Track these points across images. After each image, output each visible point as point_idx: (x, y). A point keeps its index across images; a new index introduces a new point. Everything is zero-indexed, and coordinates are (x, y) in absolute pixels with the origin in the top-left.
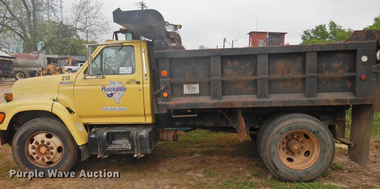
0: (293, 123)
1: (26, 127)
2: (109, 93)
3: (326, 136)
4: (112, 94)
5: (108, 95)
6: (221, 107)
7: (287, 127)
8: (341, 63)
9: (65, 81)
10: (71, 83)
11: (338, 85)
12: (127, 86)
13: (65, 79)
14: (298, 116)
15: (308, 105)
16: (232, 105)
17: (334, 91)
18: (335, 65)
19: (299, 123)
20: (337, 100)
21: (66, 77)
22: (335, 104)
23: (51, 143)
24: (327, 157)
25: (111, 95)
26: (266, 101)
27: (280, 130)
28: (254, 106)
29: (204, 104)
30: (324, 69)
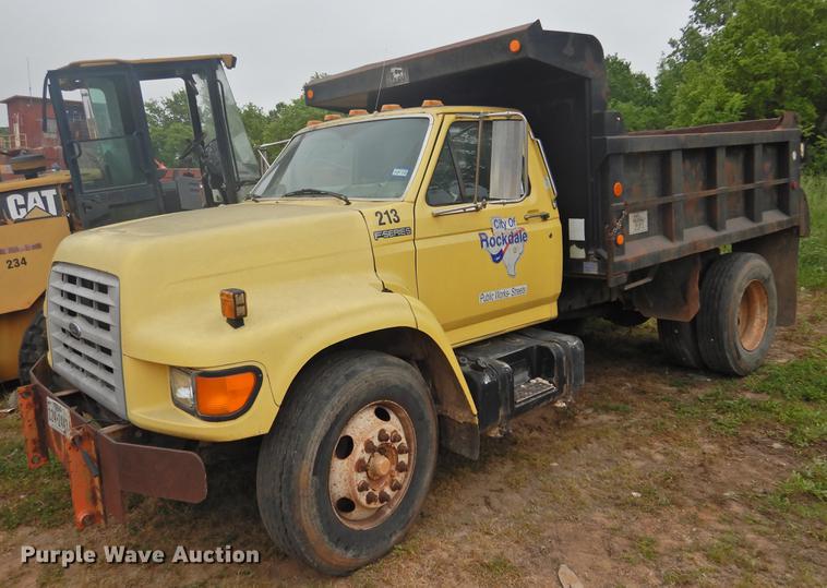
1: (335, 400)
2: (495, 250)
4: (501, 254)
5: (494, 257)
9: (388, 226)
10: (406, 231)
12: (528, 228)
13: (385, 219)
21: (386, 213)
25: (497, 258)
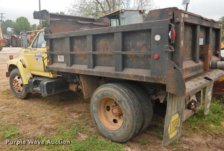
0: (105, 91)
2: (37, 58)
3: (126, 106)
6: (69, 72)
7: (101, 93)
8: (144, 42)
11: (142, 63)
14: (109, 86)
15: (115, 77)
16: (74, 71)
17: (139, 67)
18: (139, 44)
19: (108, 91)
20: (136, 76)
22: (134, 80)
23: (18, 81)
24: (127, 125)
26: (90, 71)
27: (97, 94)
28: (85, 74)
29: (62, 69)
30: (131, 47)
